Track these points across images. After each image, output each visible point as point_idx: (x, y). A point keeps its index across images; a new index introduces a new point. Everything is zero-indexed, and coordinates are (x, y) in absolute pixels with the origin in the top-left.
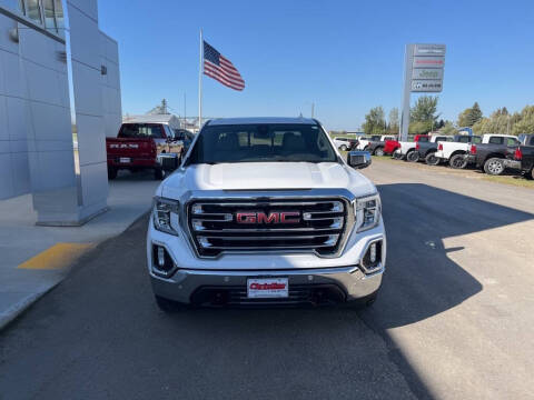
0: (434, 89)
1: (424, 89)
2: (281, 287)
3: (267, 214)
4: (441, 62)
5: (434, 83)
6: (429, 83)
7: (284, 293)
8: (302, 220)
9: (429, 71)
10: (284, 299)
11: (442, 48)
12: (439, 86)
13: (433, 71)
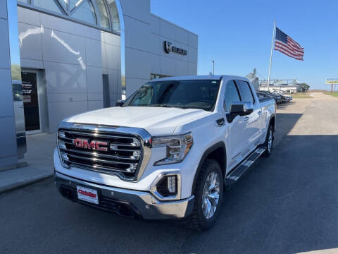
2: (93, 196)
3: (90, 142)
7: (96, 201)
8: (109, 149)
10: (96, 205)
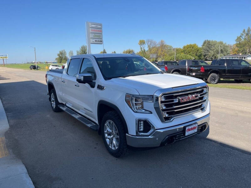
0: (99, 43)
1: (96, 42)
4: (101, 31)
5: (99, 40)
6: (97, 40)
7: (196, 130)
9: (97, 34)
11: (101, 25)
12: (102, 41)
13: (99, 35)
